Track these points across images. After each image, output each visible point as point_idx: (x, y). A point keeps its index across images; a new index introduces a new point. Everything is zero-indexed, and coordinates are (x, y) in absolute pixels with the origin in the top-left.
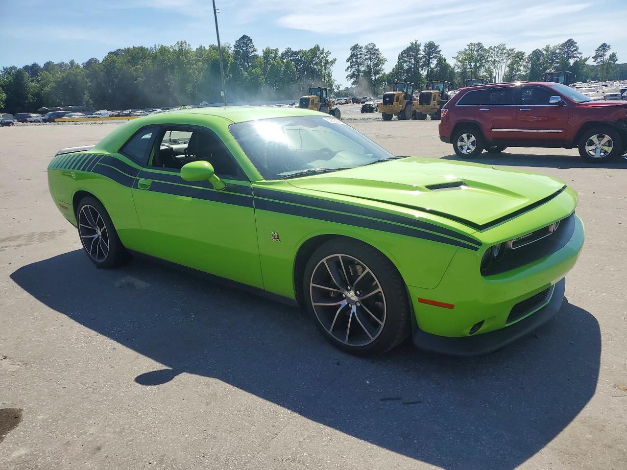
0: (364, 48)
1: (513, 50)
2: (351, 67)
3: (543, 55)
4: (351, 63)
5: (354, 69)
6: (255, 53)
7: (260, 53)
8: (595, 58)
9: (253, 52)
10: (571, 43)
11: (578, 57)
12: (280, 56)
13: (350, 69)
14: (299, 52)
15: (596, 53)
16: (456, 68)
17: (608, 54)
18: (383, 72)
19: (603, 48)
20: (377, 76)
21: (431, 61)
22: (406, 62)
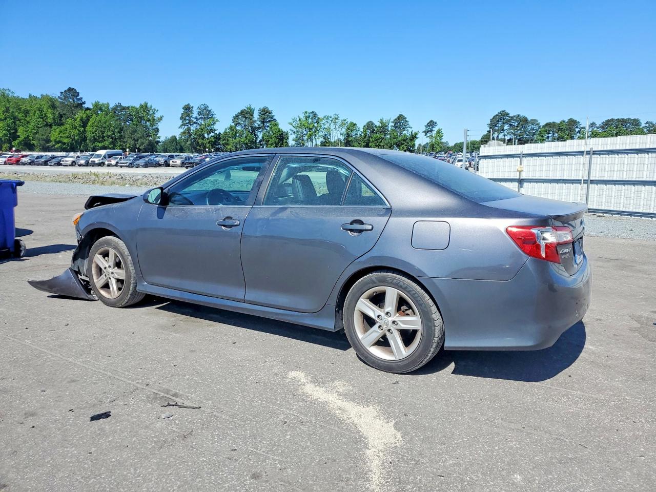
0: (195, 108)
1: (346, 120)
2: (183, 125)
3: (375, 126)
4: (184, 121)
7: (88, 105)
8: (426, 132)
10: (401, 117)
12: (111, 109)
13: (182, 127)
14: (129, 107)
15: (426, 128)
16: (291, 133)
18: (217, 132)
19: (431, 124)
20: (210, 135)
21: (268, 125)
22: (239, 124)
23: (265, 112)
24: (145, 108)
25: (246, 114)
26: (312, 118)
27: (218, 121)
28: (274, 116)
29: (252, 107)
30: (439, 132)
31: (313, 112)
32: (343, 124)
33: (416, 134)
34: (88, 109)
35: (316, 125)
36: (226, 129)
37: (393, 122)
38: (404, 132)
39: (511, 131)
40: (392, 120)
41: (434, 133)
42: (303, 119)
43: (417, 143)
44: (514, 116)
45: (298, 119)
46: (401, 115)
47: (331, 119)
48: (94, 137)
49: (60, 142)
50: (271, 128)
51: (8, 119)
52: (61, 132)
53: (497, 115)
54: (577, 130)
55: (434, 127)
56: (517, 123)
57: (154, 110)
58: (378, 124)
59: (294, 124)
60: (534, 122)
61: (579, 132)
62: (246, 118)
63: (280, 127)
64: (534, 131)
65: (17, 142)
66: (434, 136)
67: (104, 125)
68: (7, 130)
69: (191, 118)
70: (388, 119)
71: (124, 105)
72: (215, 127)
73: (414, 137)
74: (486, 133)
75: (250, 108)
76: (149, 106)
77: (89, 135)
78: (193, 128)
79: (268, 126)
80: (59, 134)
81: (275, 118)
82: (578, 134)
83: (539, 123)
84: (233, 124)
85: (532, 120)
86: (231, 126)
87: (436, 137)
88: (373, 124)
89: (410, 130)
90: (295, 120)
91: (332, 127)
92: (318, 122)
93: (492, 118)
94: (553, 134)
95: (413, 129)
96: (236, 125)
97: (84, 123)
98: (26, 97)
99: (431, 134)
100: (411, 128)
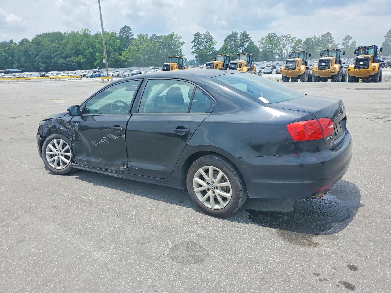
0: (202, 35)
1: (295, 38)
2: (194, 46)
3: (312, 41)
4: (194, 44)
5: (196, 48)
6: (132, 37)
7: (136, 37)
8: (343, 44)
9: (131, 36)
10: (328, 34)
11: (333, 43)
12: (149, 39)
13: (194, 48)
14: (161, 36)
15: (344, 41)
16: (260, 48)
17: (351, 42)
18: (214, 50)
19: (348, 38)
20: (211, 53)
21: (246, 43)
22: (229, 44)
23: (245, 36)
25: (232, 37)
26: (273, 38)
27: (217, 43)
28: (250, 37)
30: (354, 43)
31: (274, 34)
32: (293, 41)
36: (221, 48)
41: (349, 44)
42: (268, 38)
45: (264, 38)
46: (328, 33)
47: (286, 38)
51: (90, 48)
52: (125, 55)
55: (349, 40)
57: (180, 37)
58: (313, 39)
59: (262, 42)
62: (232, 39)
63: (255, 44)
65: (97, 62)
66: (349, 46)
68: (90, 56)
69: (199, 42)
70: (319, 36)
71: (158, 35)
72: (215, 47)
75: (235, 33)
76: (175, 34)
81: (250, 39)
84: (225, 44)
86: (224, 46)
87: (351, 47)
88: (310, 39)
90: (262, 39)
92: (276, 40)
95: (336, 42)
99: (347, 45)
100: (334, 41)
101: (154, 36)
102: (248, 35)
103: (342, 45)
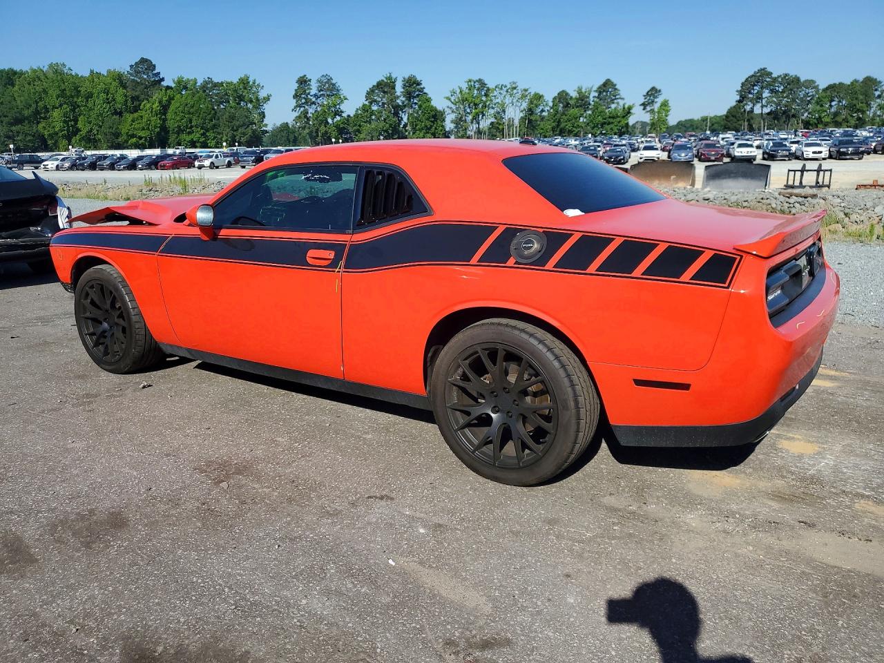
0: (314, 81)
1: (526, 90)
2: (298, 106)
3: (572, 99)
4: (298, 101)
5: (302, 109)
8: (644, 105)
9: (157, 81)
10: (609, 85)
11: (618, 103)
12: (198, 87)
13: (297, 109)
14: (222, 83)
15: (645, 99)
16: (448, 112)
18: (345, 115)
19: (653, 93)
20: (335, 120)
21: (415, 101)
22: (375, 101)
23: (413, 86)
24: (244, 82)
25: (385, 86)
26: (478, 90)
27: (346, 99)
28: (424, 88)
29: (394, 76)
30: (665, 104)
31: (480, 81)
32: (523, 96)
33: (630, 108)
34: (168, 88)
35: (484, 98)
36: (357, 109)
37: (596, 91)
38: (613, 106)
39: (774, 99)
40: (595, 88)
41: (656, 107)
42: (466, 90)
43: (632, 120)
44: (779, 77)
45: (458, 91)
46: (608, 80)
47: (505, 89)
48: (179, 127)
49: (133, 136)
50: (420, 107)
51: (65, 106)
52: (133, 121)
53: (752, 76)
54: (877, 93)
55: (656, 97)
56: (782, 87)
57: (259, 85)
58: (574, 94)
59: (452, 99)
60: (810, 84)
61: (879, 97)
62: (384, 92)
63: (433, 103)
64: (809, 99)
65: (78, 137)
66: (656, 110)
67: (192, 110)
68: (65, 122)
69: (309, 96)
70: (590, 86)
71: (215, 80)
72: (343, 107)
73: (628, 112)
74: (734, 104)
75: (390, 78)
76: (251, 80)
77: (171, 124)
78: (311, 110)
79: (416, 103)
80: (132, 124)
81: (425, 91)
82: (878, 100)
83: (818, 85)
84: (367, 103)
85: (806, 81)
86: (364, 105)
87: (659, 112)
88: (567, 94)
89: (621, 102)
90: (454, 93)
91: (508, 100)
92: (486, 95)
93: (743, 80)
94: (840, 101)
95: (625, 101)
96: (371, 103)
97: (165, 108)
98: (87, 74)
99: (652, 108)
100: (623, 99)
101: (206, 83)
102: (419, 84)
103: (642, 107)
